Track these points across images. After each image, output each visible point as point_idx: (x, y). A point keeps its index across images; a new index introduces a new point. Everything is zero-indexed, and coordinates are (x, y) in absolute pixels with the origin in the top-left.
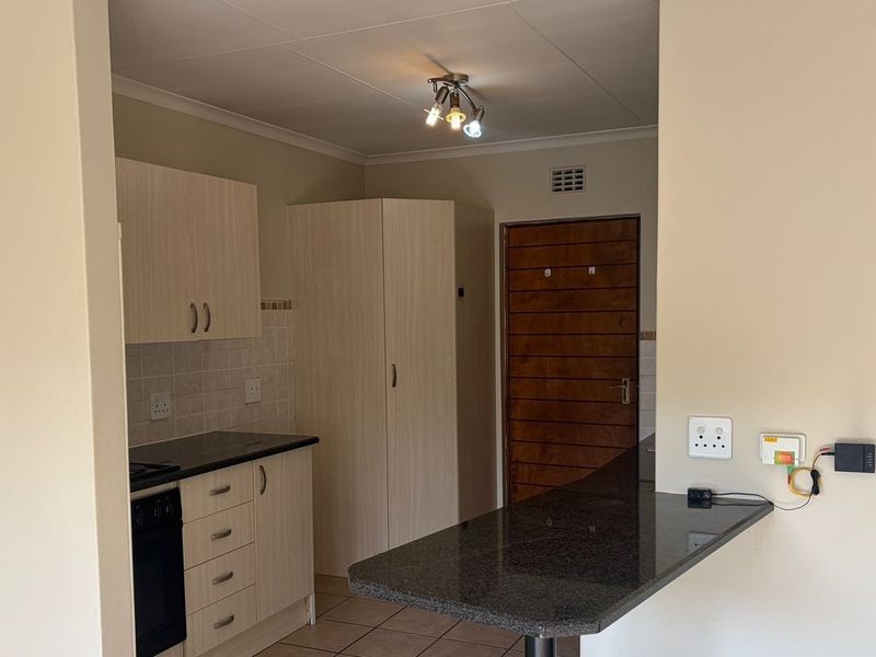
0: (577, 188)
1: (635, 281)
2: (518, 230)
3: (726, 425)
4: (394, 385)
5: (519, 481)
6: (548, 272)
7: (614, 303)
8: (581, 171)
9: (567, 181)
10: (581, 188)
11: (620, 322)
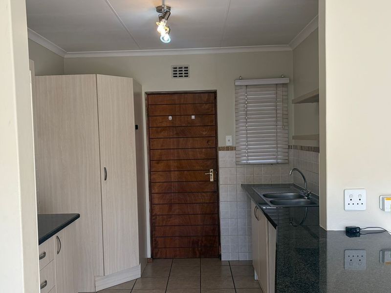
0: (185, 76)
1: (214, 122)
2: (153, 96)
3: (363, 193)
4: (105, 179)
5: (157, 225)
6: (170, 118)
7: (204, 133)
8: (187, 68)
9: (181, 72)
10: (188, 76)
11: (208, 142)
